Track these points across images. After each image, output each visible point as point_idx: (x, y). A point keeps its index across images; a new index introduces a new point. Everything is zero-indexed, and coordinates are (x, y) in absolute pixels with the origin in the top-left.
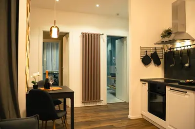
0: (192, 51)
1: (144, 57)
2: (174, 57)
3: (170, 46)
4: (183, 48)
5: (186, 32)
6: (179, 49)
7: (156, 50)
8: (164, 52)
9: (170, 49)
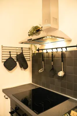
0: (67, 55)
1: (7, 60)
2: (43, 60)
3: (38, 46)
4: (55, 50)
5: (60, 29)
6: (50, 51)
7: (22, 50)
8: (31, 53)
9: (38, 50)
